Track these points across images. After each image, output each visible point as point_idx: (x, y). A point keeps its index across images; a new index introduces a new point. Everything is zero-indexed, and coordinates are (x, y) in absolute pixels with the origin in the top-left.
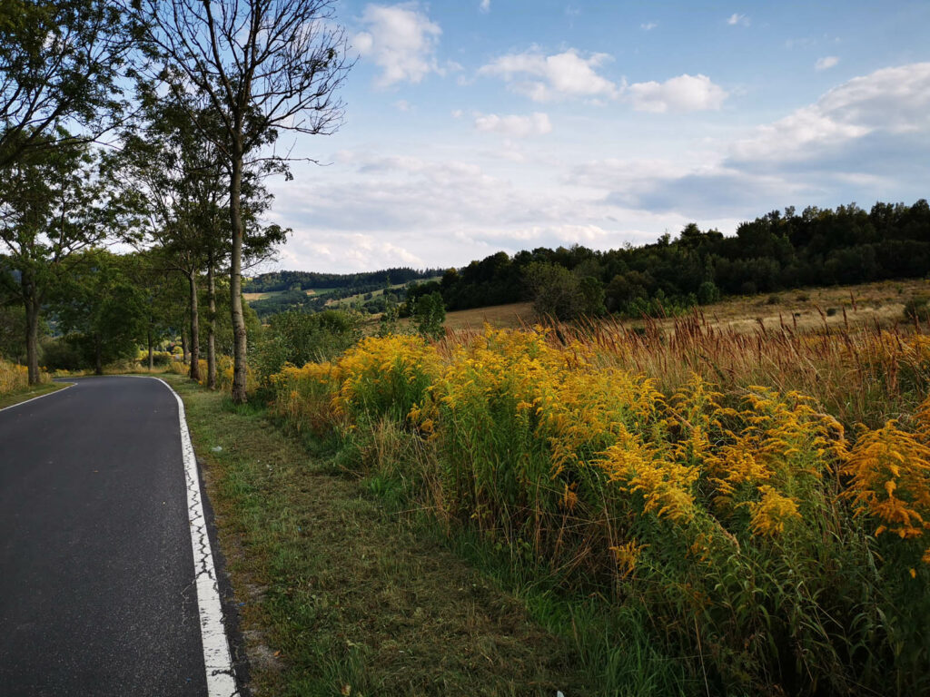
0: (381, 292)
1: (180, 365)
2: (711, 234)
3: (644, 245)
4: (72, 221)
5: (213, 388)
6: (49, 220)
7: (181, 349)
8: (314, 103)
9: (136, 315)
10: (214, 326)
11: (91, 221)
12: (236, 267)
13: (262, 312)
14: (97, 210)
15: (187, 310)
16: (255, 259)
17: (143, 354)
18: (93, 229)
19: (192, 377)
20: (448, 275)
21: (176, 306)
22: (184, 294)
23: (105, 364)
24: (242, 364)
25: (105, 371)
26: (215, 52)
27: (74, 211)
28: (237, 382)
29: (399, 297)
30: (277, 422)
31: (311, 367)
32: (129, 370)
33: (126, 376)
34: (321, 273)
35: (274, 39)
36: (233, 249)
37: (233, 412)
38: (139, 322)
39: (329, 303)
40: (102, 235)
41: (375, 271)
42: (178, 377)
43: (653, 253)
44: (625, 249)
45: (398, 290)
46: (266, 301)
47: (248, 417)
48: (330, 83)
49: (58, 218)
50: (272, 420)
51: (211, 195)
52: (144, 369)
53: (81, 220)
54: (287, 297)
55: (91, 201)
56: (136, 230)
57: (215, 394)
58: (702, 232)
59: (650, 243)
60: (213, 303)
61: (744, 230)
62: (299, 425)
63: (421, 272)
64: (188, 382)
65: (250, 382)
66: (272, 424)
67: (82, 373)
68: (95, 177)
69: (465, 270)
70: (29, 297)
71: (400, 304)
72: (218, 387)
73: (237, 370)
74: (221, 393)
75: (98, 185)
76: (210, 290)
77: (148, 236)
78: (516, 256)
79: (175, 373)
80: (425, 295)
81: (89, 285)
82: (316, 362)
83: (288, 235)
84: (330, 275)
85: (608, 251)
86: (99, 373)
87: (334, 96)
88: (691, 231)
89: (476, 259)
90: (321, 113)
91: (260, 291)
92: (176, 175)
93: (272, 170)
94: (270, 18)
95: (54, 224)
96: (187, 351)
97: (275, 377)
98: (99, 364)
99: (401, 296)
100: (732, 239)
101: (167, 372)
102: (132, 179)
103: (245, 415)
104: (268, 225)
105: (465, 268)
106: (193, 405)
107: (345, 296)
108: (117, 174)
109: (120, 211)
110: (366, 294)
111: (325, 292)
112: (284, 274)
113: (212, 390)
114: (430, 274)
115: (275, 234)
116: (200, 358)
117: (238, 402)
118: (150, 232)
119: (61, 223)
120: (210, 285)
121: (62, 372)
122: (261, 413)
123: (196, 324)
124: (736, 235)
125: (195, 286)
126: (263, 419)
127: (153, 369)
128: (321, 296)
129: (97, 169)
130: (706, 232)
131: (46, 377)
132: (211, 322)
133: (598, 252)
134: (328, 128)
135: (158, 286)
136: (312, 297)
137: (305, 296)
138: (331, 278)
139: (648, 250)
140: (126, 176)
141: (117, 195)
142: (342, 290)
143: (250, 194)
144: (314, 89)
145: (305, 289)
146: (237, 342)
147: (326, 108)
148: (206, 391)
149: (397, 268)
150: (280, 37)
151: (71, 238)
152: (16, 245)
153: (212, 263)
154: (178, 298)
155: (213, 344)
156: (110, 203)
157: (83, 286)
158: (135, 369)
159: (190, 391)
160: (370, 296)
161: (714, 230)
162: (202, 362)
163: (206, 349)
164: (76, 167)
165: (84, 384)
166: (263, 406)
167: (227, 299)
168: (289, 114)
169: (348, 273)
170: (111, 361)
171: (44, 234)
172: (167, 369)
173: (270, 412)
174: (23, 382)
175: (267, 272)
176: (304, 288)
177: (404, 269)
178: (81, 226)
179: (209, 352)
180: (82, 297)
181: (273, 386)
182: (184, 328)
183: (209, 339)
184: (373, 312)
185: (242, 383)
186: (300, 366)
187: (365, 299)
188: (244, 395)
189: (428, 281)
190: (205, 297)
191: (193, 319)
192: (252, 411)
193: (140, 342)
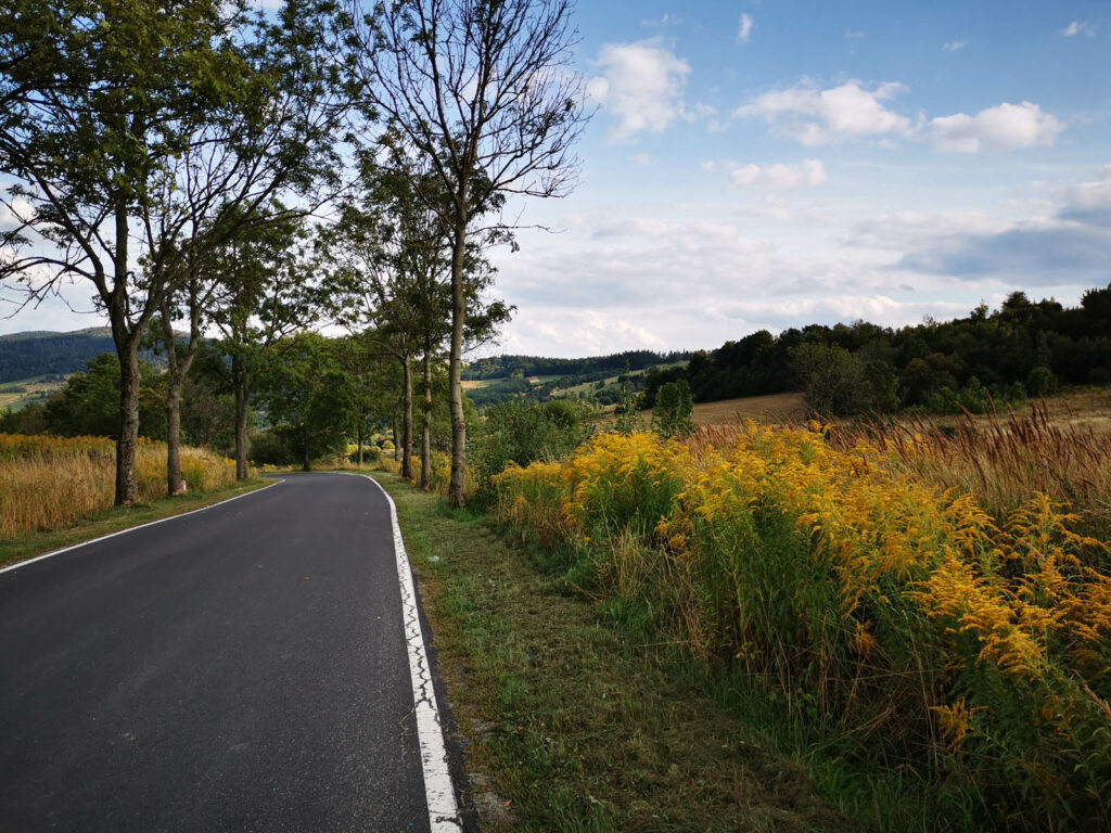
0: (615, 379)
1: (391, 462)
2: (1044, 304)
3: (951, 320)
4: (285, 301)
5: (427, 488)
6: (262, 301)
7: (391, 444)
8: (546, 162)
9: (347, 405)
10: (429, 418)
11: (305, 302)
12: (457, 353)
13: (479, 403)
14: (310, 290)
15: (400, 399)
16: (475, 341)
17: (352, 448)
18: (305, 310)
19: (404, 475)
20: (697, 359)
21: (388, 395)
22: (396, 382)
23: (313, 459)
24: (460, 461)
25: (313, 467)
26: (440, 110)
27: (286, 291)
28: (455, 483)
29: (636, 385)
30: (499, 530)
31: (537, 466)
32: (337, 466)
33: (335, 472)
34: (547, 357)
35: (504, 92)
36: (453, 330)
37: (450, 516)
38: (349, 413)
39: (555, 393)
40: (315, 317)
41: (609, 355)
42: (389, 475)
43: (965, 330)
44: (926, 325)
45: (635, 379)
46: (485, 390)
47: (466, 523)
48: (566, 138)
49: (271, 299)
50: (493, 527)
51: (430, 270)
52: (353, 466)
53: (294, 301)
54: (507, 385)
55: (304, 280)
56: (350, 311)
57: (428, 496)
58: (1032, 302)
59: (960, 318)
60: (429, 392)
61: (1091, 299)
62: (524, 535)
63: (664, 355)
64: (400, 481)
65: (469, 483)
66: (494, 532)
67: (290, 468)
68: (309, 253)
69: (717, 353)
70: (240, 384)
71: (637, 394)
72: (432, 488)
73: (454, 469)
74: (435, 495)
75: (312, 262)
76: (426, 377)
77: (363, 318)
78: (781, 336)
79: (386, 471)
80: (668, 383)
81: (300, 372)
82: (542, 461)
83: (512, 313)
84: (557, 360)
85: (902, 328)
86: (307, 469)
87: (569, 153)
88: (1016, 301)
89: (730, 340)
90: (554, 173)
91: (478, 378)
92: (393, 249)
93: (496, 240)
94: (499, 68)
95: (266, 306)
96: (399, 445)
97: (497, 478)
98: (307, 459)
99: (639, 384)
100: (1074, 312)
101: (377, 470)
102: (348, 255)
103: (462, 520)
104: (490, 303)
105: (717, 350)
106: (406, 508)
107: (573, 384)
108: (333, 250)
109: (334, 289)
110: (598, 382)
111: (550, 379)
112: (505, 359)
113: (426, 492)
114: (674, 357)
115: (498, 312)
116: (413, 454)
117: (455, 505)
118: (364, 313)
119: (273, 304)
120: (426, 372)
121: (269, 466)
122: (481, 519)
123: (410, 415)
124: (1081, 306)
125: (409, 373)
126: (483, 526)
127: (362, 466)
128: (546, 384)
129: (312, 245)
130: (1038, 302)
131: (254, 472)
132: (426, 413)
133: (890, 329)
134: (561, 190)
135: (370, 373)
136: (536, 385)
137: (528, 384)
138: (558, 363)
139: (957, 327)
140: (342, 253)
141: (331, 273)
142: (570, 378)
143: (471, 269)
144: (547, 145)
145: (529, 376)
146: (455, 437)
147: (560, 166)
148: (419, 492)
149: (634, 351)
150: (511, 89)
151: (284, 320)
152: (228, 328)
153: (428, 347)
154: (391, 385)
155: (427, 438)
156: (324, 282)
157: (293, 372)
158: (341, 466)
159: (403, 492)
160: (602, 385)
161: (1049, 299)
162: (415, 459)
163: (420, 444)
164: (291, 243)
165: (292, 480)
166: (483, 511)
167: (445, 388)
168: (518, 176)
169: (577, 356)
170: (319, 456)
171: (257, 316)
172: (378, 466)
173: (490, 518)
174: (231, 477)
175: (488, 357)
176: (527, 375)
177: (644, 352)
178: (293, 307)
179: (423, 448)
180: (292, 385)
181: (494, 489)
182: (396, 420)
183: (423, 434)
184: (607, 403)
185: (459, 483)
186: (524, 465)
187: (597, 388)
188: (462, 498)
189: (673, 365)
190: (421, 385)
191: (406, 410)
192: (469, 516)
193: (349, 435)
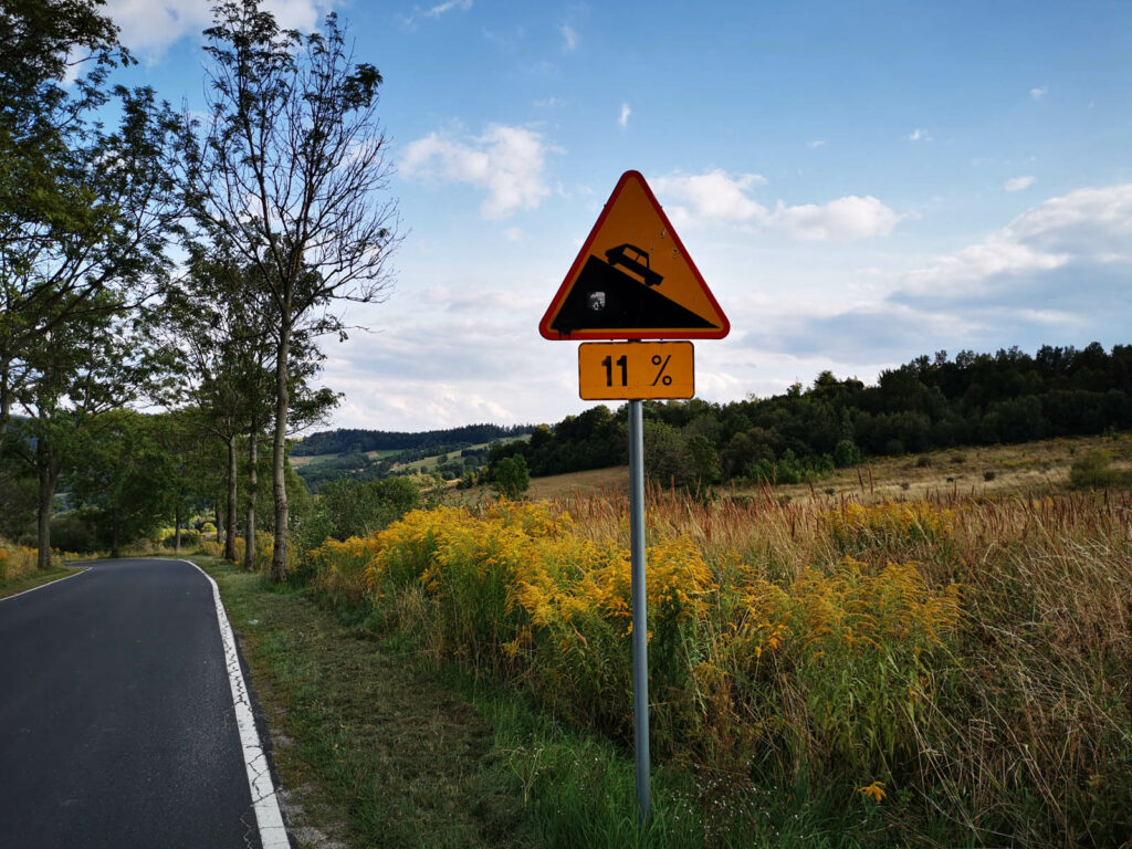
0: (459, 453)
1: (213, 545)
2: (849, 383)
3: (770, 397)
4: (98, 381)
5: (251, 569)
6: (73, 380)
7: (213, 526)
8: (366, 272)
9: (163, 486)
10: (254, 498)
11: (121, 381)
14: (128, 369)
15: (224, 480)
16: (305, 423)
17: (167, 532)
18: (120, 389)
19: (226, 558)
20: (538, 433)
21: (211, 475)
22: (220, 462)
23: (123, 544)
24: (282, 539)
25: (122, 554)
27: (102, 371)
28: (277, 560)
29: (480, 459)
31: (353, 541)
32: (151, 551)
33: (148, 558)
34: (387, 431)
35: (327, 212)
37: (271, 590)
38: (166, 496)
39: (395, 468)
40: (132, 396)
41: (452, 428)
42: (210, 558)
43: (781, 405)
44: (749, 401)
45: (480, 451)
46: (319, 466)
47: (287, 595)
48: (382, 255)
49: (83, 378)
50: (310, 597)
51: (257, 355)
52: (168, 551)
53: (109, 380)
54: (343, 461)
55: (121, 358)
56: (171, 390)
57: (252, 576)
58: (838, 381)
59: (778, 395)
60: (254, 474)
61: (887, 378)
62: (335, 601)
63: (508, 430)
64: (222, 563)
65: (291, 559)
66: (310, 600)
67: (95, 556)
69: (560, 427)
70: (45, 466)
71: (481, 468)
72: (256, 569)
73: (277, 548)
74: (259, 574)
75: (130, 341)
76: (252, 459)
77: (186, 397)
78: (619, 410)
79: (206, 554)
80: (507, 457)
81: (114, 454)
82: (360, 536)
83: (341, 400)
84: (397, 434)
85: (727, 404)
86: (115, 555)
87: (387, 265)
88: (825, 380)
89: (571, 414)
90: (373, 282)
92: (219, 334)
93: (325, 330)
95: (77, 385)
96: (222, 528)
97: (316, 552)
98: (115, 546)
99: (483, 458)
100: (872, 390)
101: (197, 554)
102: (171, 336)
103: (283, 593)
104: (318, 389)
105: (559, 424)
106: (229, 586)
107: (414, 459)
108: (155, 331)
109: (155, 369)
110: (441, 456)
111: (390, 454)
112: (342, 433)
113: (249, 571)
114: (518, 431)
115: (326, 398)
116: (237, 536)
117: (277, 580)
118: (186, 391)
119: (87, 383)
120: (252, 454)
121: (71, 554)
122: (300, 590)
123: (234, 497)
124: (878, 385)
125: (235, 454)
126: (302, 596)
127: (179, 551)
128: (387, 459)
129: (131, 324)
130: (844, 380)
131: (56, 560)
132: (251, 494)
133: (717, 404)
135: (191, 452)
136: (375, 461)
137: (366, 459)
138: (399, 437)
139: (776, 403)
140: (165, 335)
141: (151, 352)
142: (412, 452)
143: (300, 355)
145: (367, 451)
146: (278, 517)
147: (379, 276)
148: (243, 572)
149: (478, 424)
151: (97, 400)
152: (34, 409)
154: (215, 466)
155: (252, 519)
156: (143, 361)
157: (107, 454)
158: (158, 549)
159: (225, 574)
160: (445, 459)
161: (852, 378)
162: (239, 540)
163: (244, 526)
164: (108, 322)
165: (100, 568)
166: (304, 584)
167: (269, 468)
169: (419, 431)
170: (129, 541)
171: (67, 396)
172: (197, 550)
174: (33, 565)
176: (365, 449)
177: (487, 426)
178: (108, 386)
179: (248, 528)
180: (106, 467)
181: (314, 564)
182: (219, 500)
183: (248, 515)
184: (448, 478)
185: (282, 560)
186: (343, 541)
187: (439, 462)
188: (284, 574)
189: (515, 439)
190: (247, 467)
191: (230, 491)
192: (290, 589)
193: (167, 518)
